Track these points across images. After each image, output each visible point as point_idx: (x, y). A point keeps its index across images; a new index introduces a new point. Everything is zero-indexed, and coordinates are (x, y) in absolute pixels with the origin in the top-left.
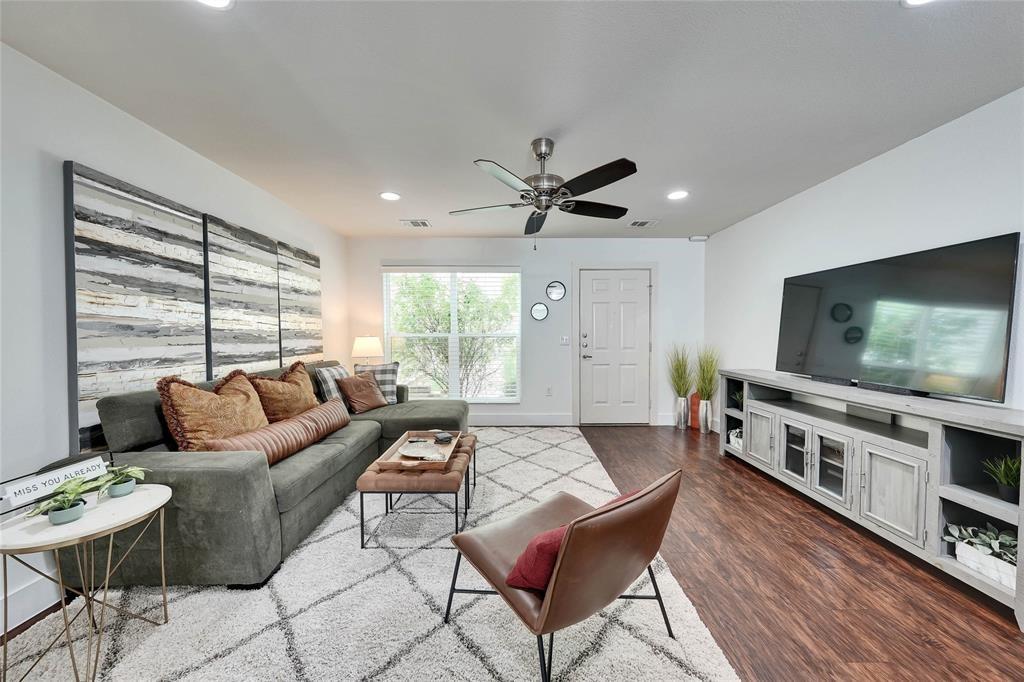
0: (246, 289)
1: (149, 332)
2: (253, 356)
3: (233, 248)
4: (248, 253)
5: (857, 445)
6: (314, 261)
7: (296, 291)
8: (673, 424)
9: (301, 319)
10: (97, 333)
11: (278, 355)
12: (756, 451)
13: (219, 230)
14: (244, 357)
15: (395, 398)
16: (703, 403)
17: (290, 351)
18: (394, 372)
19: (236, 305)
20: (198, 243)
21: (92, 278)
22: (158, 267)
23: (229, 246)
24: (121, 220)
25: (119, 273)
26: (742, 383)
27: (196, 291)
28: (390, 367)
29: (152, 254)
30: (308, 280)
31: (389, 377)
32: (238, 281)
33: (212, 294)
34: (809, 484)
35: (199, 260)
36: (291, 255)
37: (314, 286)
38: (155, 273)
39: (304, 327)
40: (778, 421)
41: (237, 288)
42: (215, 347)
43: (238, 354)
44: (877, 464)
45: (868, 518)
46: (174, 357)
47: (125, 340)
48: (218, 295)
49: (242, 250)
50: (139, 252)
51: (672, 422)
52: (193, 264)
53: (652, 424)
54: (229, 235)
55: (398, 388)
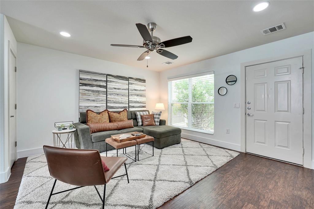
0: (118, 90)
1: (93, 101)
2: (119, 107)
3: (114, 81)
4: (119, 81)
6: (144, 81)
7: (135, 90)
9: (137, 98)
10: (83, 100)
11: (128, 107)
13: (110, 77)
14: (116, 107)
15: (159, 123)
17: (132, 106)
18: (160, 115)
19: (115, 94)
20: (105, 81)
21: (82, 90)
22: (95, 87)
23: (113, 81)
24: (88, 79)
25: (87, 89)
27: (104, 92)
28: (158, 113)
29: (94, 85)
30: (140, 87)
31: (158, 116)
32: (115, 89)
33: (108, 92)
35: (105, 85)
36: (134, 80)
37: (143, 88)
38: (95, 88)
39: (138, 100)
41: (115, 90)
42: (108, 104)
43: (115, 106)
46: (98, 106)
47: (88, 102)
48: (110, 92)
49: (117, 81)
50: (91, 84)
52: (104, 86)
54: (113, 78)
55: (160, 120)
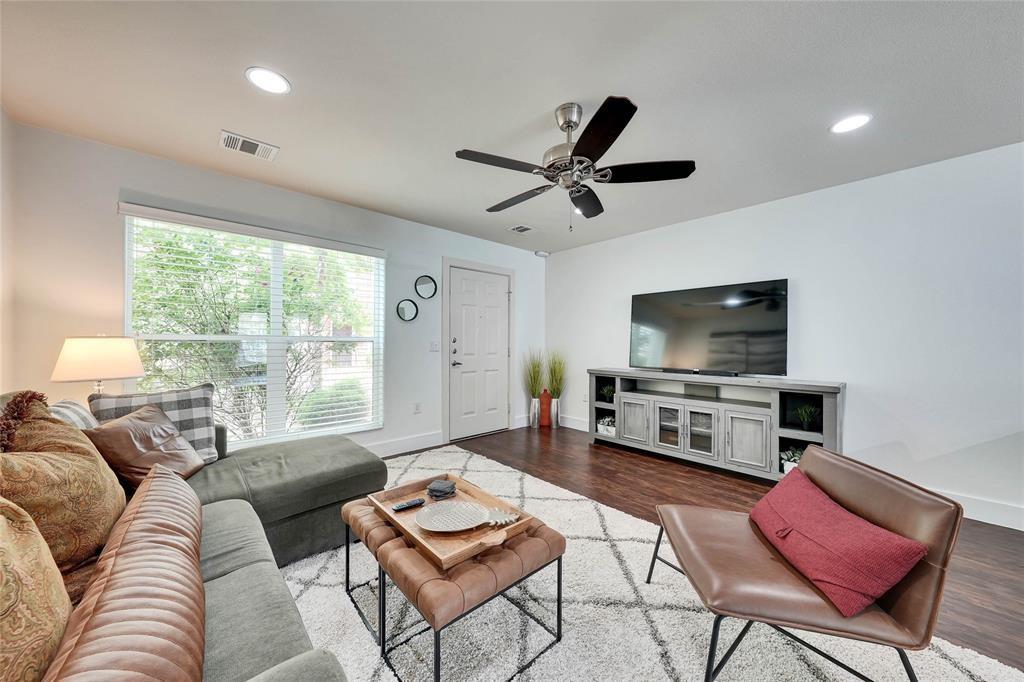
5: (722, 414)
8: (525, 425)
12: (630, 433)
15: (214, 450)
16: (554, 401)
18: (205, 403)
26: (614, 379)
28: (195, 395)
31: (198, 413)
34: (683, 450)
40: (652, 405)
44: (736, 424)
45: (733, 463)
51: (525, 424)
53: (511, 429)
